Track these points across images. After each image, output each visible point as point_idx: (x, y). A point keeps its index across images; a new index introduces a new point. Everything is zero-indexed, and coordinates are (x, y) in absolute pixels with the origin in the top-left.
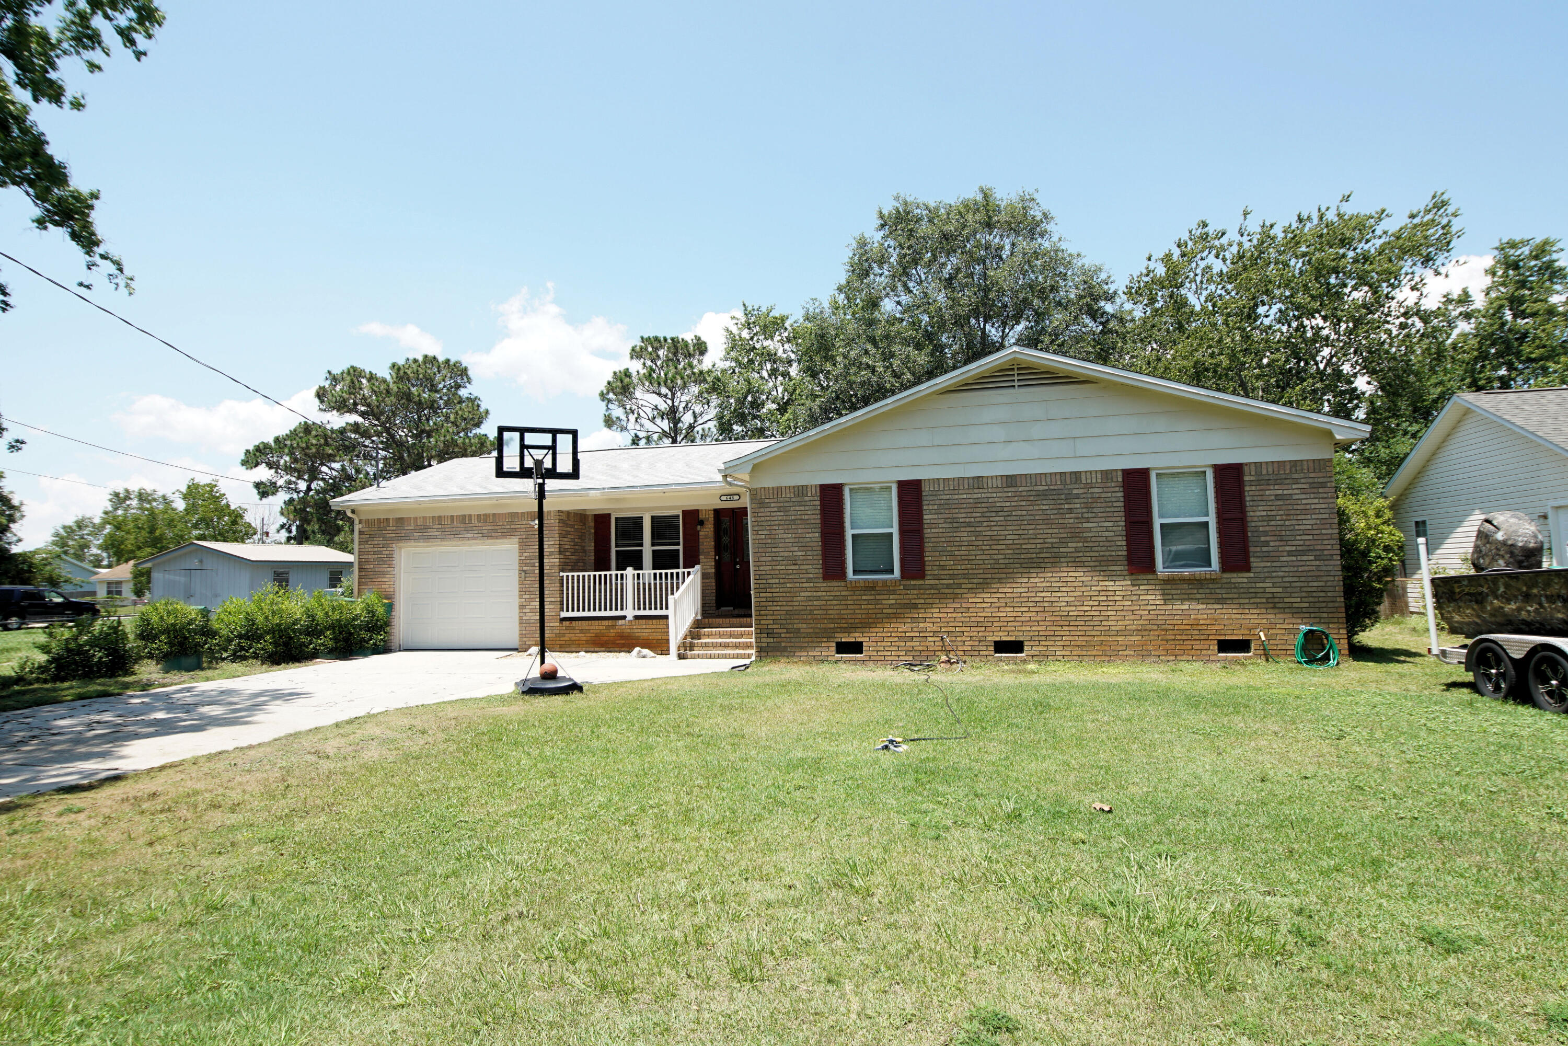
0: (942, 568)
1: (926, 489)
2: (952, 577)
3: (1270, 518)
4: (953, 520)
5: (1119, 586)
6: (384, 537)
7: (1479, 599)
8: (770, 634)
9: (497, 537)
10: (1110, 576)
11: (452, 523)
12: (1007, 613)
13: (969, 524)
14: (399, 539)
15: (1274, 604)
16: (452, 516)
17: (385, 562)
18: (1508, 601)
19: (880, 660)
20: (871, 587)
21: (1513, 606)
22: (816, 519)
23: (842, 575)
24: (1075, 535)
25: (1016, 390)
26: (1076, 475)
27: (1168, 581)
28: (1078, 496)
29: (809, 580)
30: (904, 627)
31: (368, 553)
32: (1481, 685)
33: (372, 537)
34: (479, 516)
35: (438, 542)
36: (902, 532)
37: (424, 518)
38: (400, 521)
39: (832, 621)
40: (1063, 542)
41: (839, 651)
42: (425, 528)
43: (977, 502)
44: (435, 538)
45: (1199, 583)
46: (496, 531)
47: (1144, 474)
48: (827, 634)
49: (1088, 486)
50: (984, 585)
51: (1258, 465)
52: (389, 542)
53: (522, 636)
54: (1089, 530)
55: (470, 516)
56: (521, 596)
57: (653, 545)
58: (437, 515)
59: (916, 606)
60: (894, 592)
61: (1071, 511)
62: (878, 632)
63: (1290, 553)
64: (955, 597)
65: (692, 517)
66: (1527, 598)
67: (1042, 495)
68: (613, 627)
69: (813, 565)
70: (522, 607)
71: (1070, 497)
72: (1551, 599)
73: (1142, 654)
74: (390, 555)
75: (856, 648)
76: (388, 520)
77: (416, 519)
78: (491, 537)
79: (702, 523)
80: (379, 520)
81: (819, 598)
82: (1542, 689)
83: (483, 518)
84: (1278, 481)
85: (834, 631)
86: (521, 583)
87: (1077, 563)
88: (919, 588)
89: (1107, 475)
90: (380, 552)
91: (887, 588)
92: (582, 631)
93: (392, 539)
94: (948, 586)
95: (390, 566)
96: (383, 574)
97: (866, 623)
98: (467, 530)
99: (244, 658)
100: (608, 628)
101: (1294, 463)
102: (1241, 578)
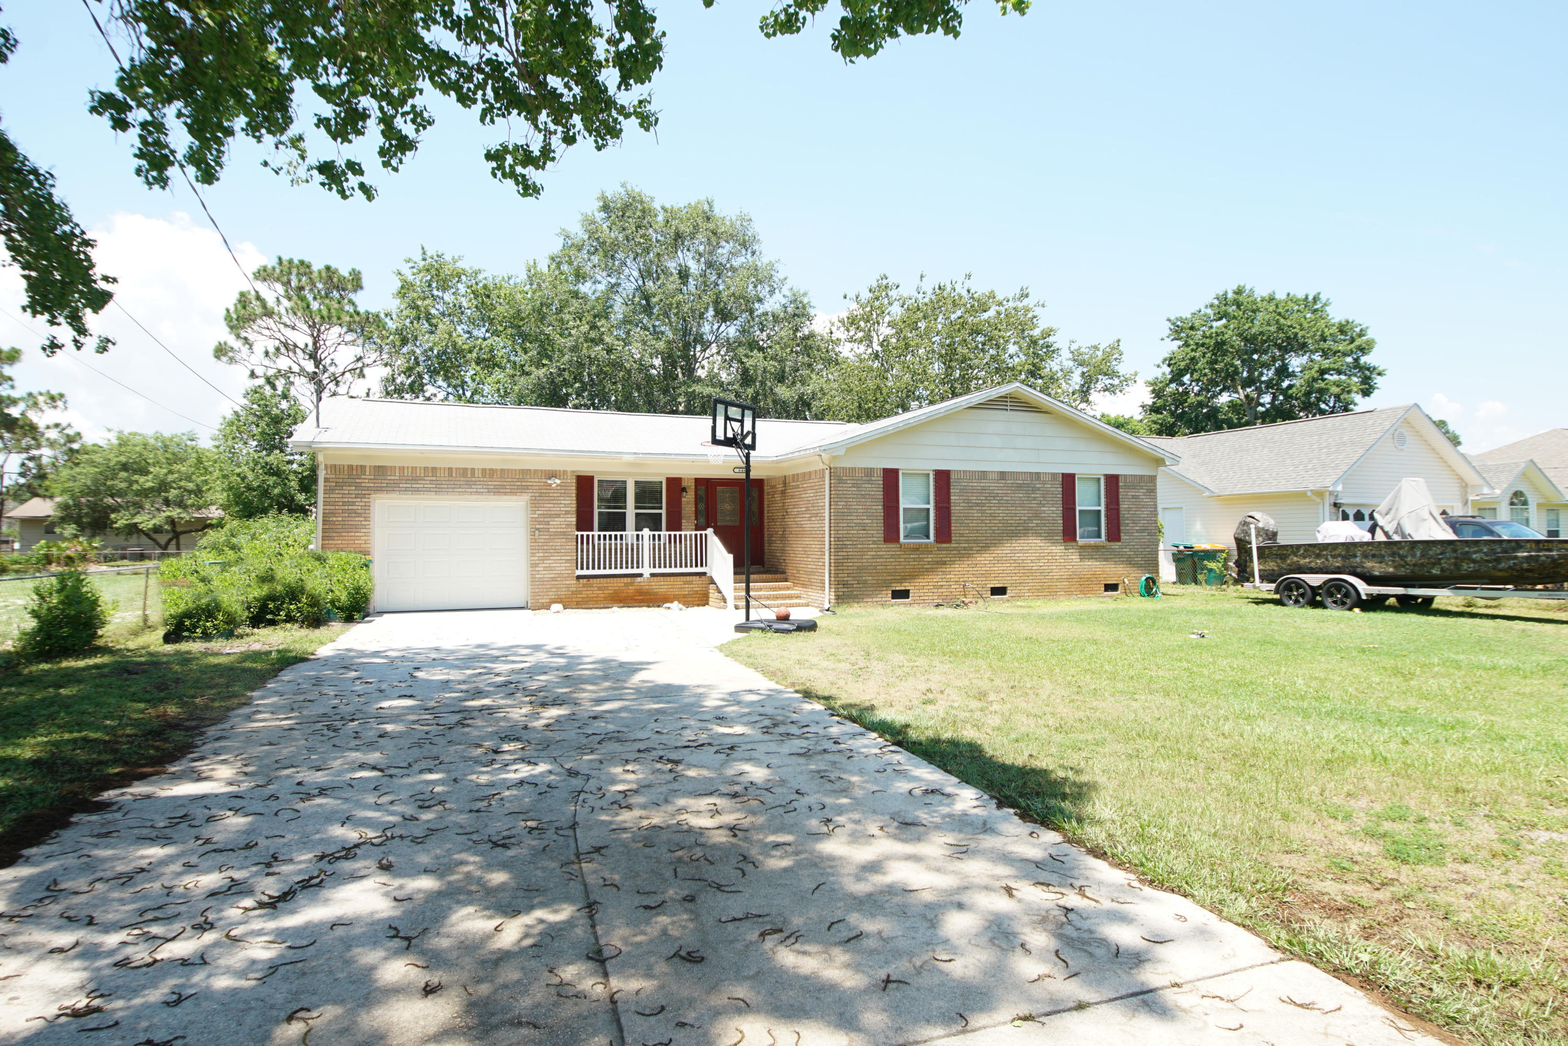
0: (962, 535)
1: (953, 476)
2: (967, 542)
3: (1129, 509)
4: (968, 501)
5: (1058, 549)
6: (358, 486)
7: (1283, 558)
8: (845, 585)
9: (505, 494)
10: (1054, 543)
11: (450, 474)
12: (998, 568)
13: (978, 505)
14: (379, 490)
15: (1130, 562)
16: (450, 469)
17: (360, 515)
18: (1305, 558)
19: (922, 602)
20: (916, 549)
21: (1307, 560)
22: (880, 495)
23: (897, 539)
24: (1037, 515)
25: (1009, 413)
26: (1038, 474)
27: (1082, 547)
28: (1039, 489)
29: (874, 542)
30: (936, 578)
31: (335, 503)
32: (1285, 600)
33: (339, 485)
34: (484, 470)
35: (433, 495)
36: (937, 508)
37: (414, 469)
38: (380, 471)
39: (889, 574)
40: (1030, 519)
41: (893, 598)
42: (415, 479)
43: (983, 489)
44: (429, 490)
45: (1096, 548)
46: (504, 487)
47: (1072, 476)
48: (885, 584)
49: (1044, 483)
50: (985, 548)
51: (1125, 476)
52: (364, 493)
53: (534, 594)
54: (1044, 512)
55: (473, 470)
56: (533, 555)
57: (637, 508)
58: (430, 465)
59: (944, 563)
60: (930, 552)
61: (1035, 499)
62: (920, 582)
63: (1138, 531)
64: (969, 556)
65: (675, 484)
66: (1318, 556)
67: (1020, 487)
68: (632, 584)
69: (877, 529)
70: (534, 565)
71: (1035, 490)
72: (1334, 557)
73: (1069, 593)
74: (367, 507)
75: (904, 594)
76: (363, 468)
77: (402, 469)
78: (495, 493)
79: (684, 490)
80: (351, 467)
81: (881, 557)
82: (1330, 600)
83: (489, 473)
84: (1134, 487)
85: (891, 581)
86: (534, 541)
87: (1037, 534)
88: (946, 549)
89: (1054, 475)
90: (353, 504)
91: (926, 549)
92: (599, 589)
93: (368, 488)
94: (965, 549)
95: (367, 519)
96: (357, 528)
97: (913, 576)
98: (469, 484)
99: (273, 623)
100: (627, 585)
101: (1141, 477)
102: (1115, 545)
